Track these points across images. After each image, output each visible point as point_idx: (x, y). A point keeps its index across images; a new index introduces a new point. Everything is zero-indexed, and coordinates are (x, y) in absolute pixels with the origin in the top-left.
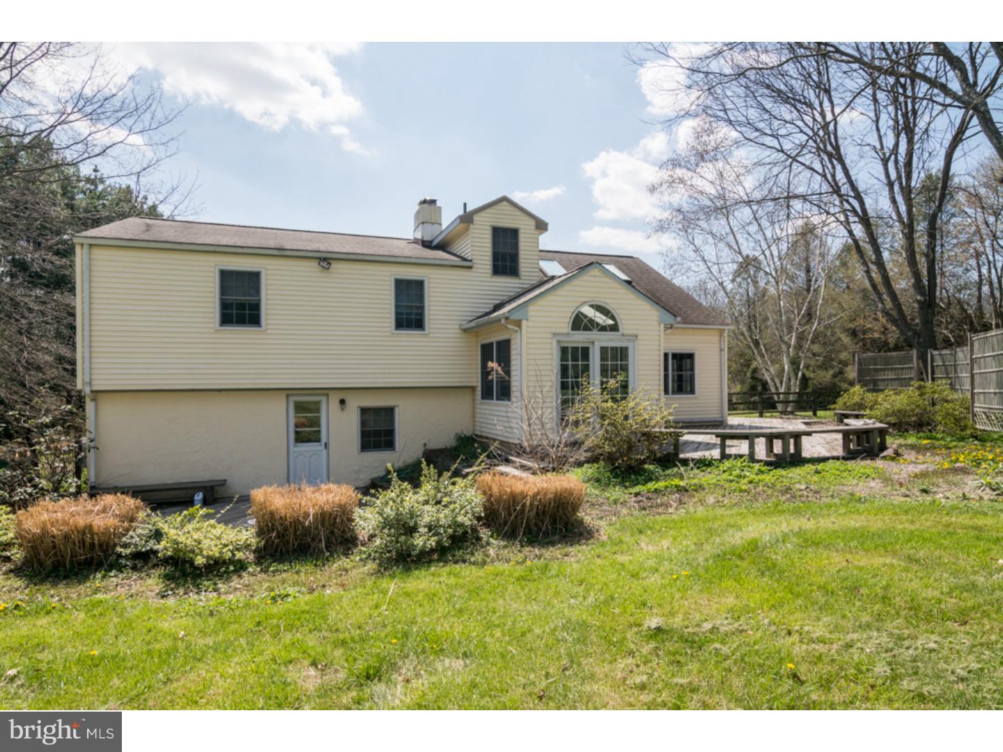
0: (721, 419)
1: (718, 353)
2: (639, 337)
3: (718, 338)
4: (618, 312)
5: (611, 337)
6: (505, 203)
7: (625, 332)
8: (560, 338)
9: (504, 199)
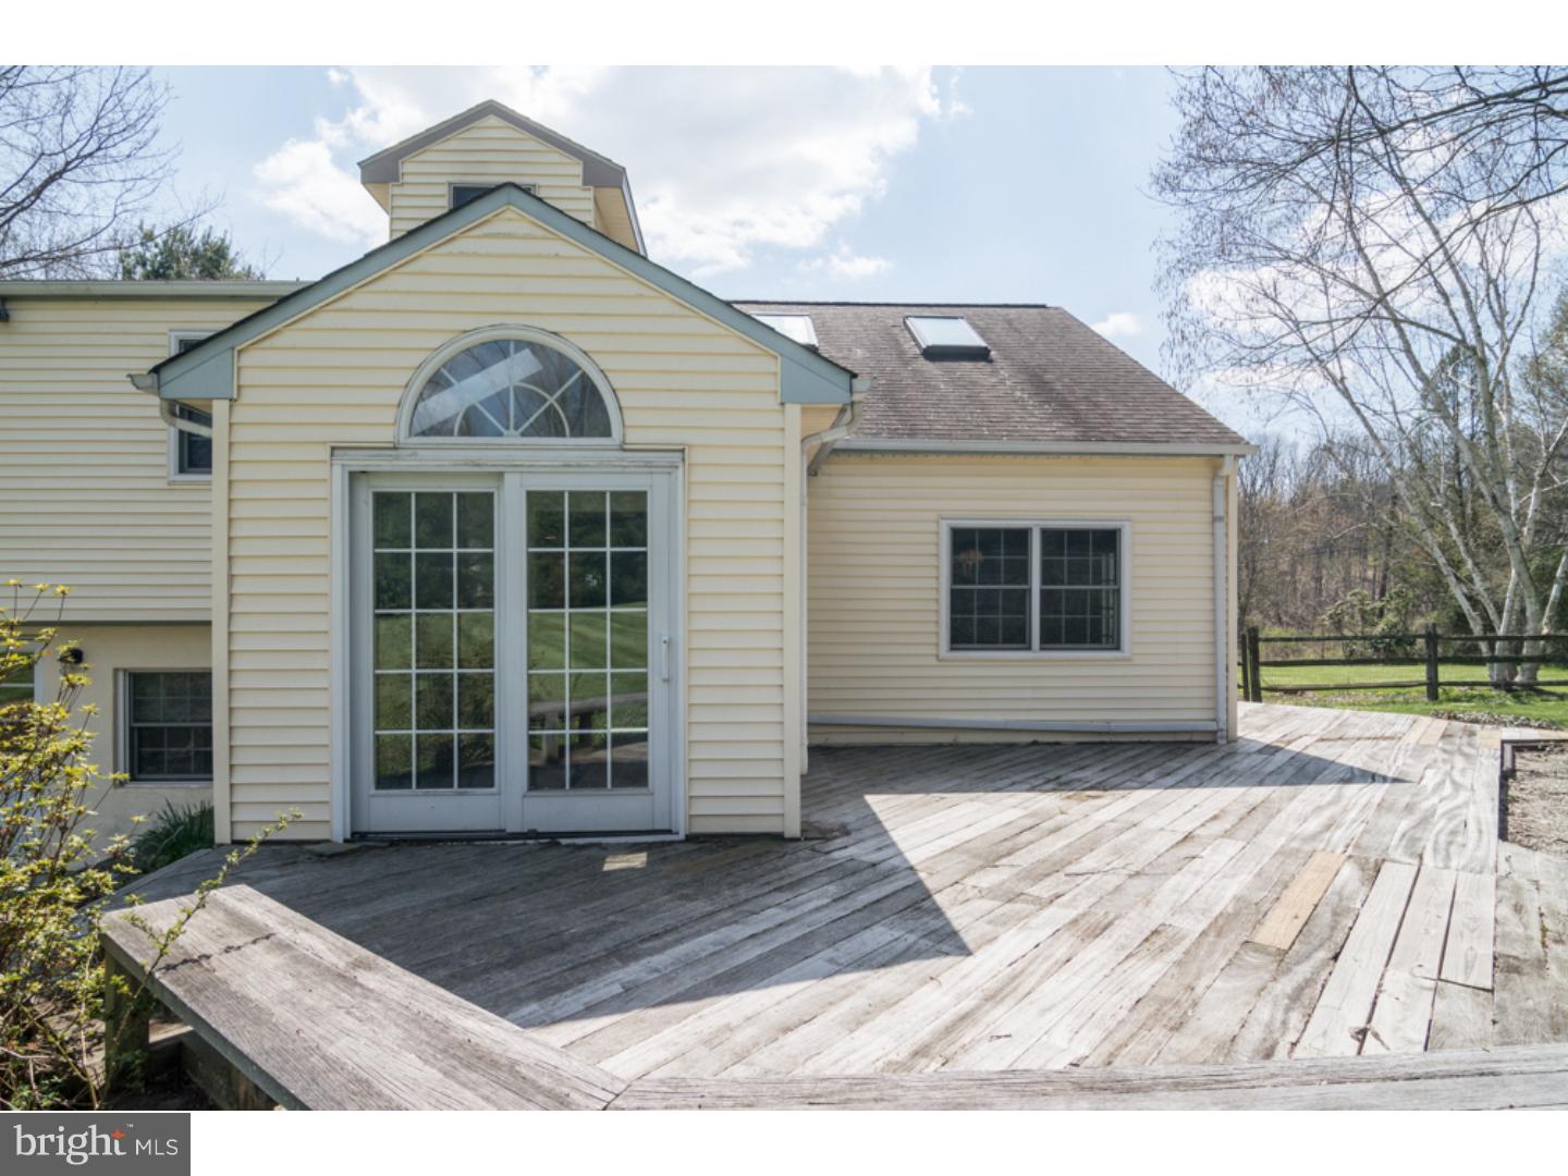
0: (1212, 726)
1: (1207, 528)
2: (695, 456)
3: (1202, 484)
4: (605, 362)
5: (573, 456)
6: (492, 120)
7: (633, 437)
8: (359, 462)
9: (490, 109)
